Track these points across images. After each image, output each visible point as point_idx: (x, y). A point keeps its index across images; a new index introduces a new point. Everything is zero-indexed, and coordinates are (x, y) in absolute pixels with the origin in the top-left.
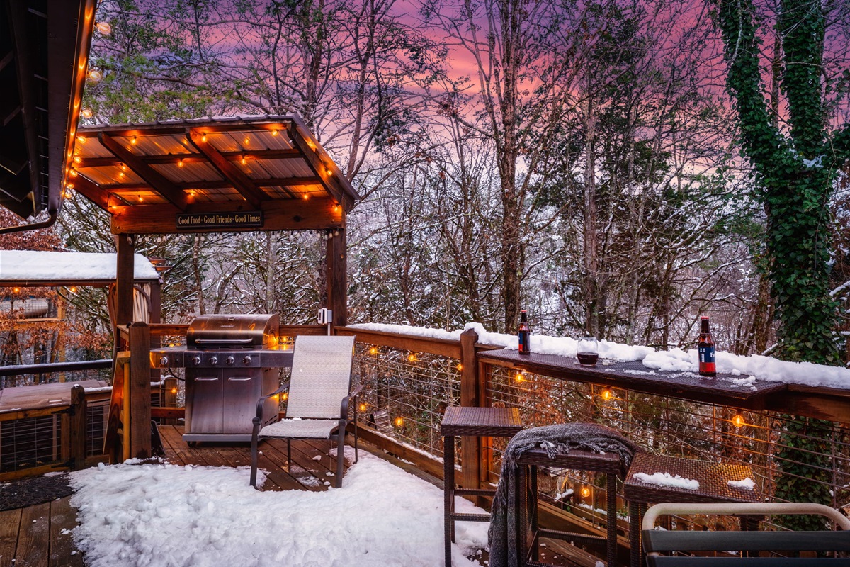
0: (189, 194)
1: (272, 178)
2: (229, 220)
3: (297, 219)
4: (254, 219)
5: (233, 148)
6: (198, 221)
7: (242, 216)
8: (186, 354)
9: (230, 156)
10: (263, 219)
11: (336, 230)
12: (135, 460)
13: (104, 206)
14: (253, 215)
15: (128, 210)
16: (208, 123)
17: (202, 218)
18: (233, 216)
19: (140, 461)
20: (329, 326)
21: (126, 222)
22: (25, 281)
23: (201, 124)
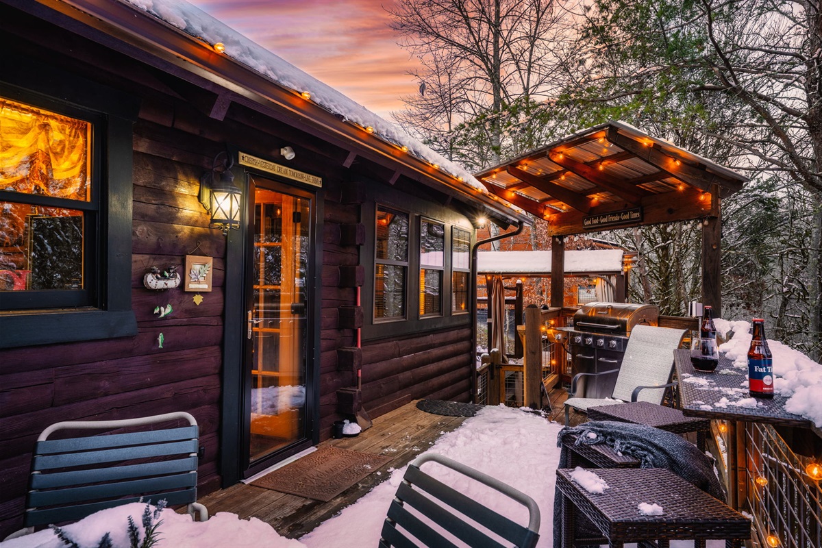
0: (593, 198)
1: (645, 175)
2: (617, 218)
3: (670, 211)
4: (636, 215)
5: (592, 158)
6: (596, 221)
7: (626, 213)
8: (571, 332)
9: (592, 165)
10: (642, 215)
11: (705, 218)
12: (528, 409)
13: (541, 216)
14: (635, 212)
15: (557, 217)
16: (560, 143)
17: (599, 218)
18: (619, 215)
19: (531, 410)
20: (700, 320)
21: (556, 227)
22: (528, 273)
23: (555, 145)
